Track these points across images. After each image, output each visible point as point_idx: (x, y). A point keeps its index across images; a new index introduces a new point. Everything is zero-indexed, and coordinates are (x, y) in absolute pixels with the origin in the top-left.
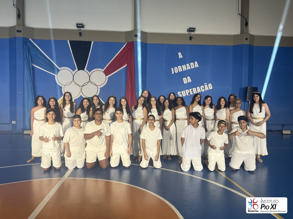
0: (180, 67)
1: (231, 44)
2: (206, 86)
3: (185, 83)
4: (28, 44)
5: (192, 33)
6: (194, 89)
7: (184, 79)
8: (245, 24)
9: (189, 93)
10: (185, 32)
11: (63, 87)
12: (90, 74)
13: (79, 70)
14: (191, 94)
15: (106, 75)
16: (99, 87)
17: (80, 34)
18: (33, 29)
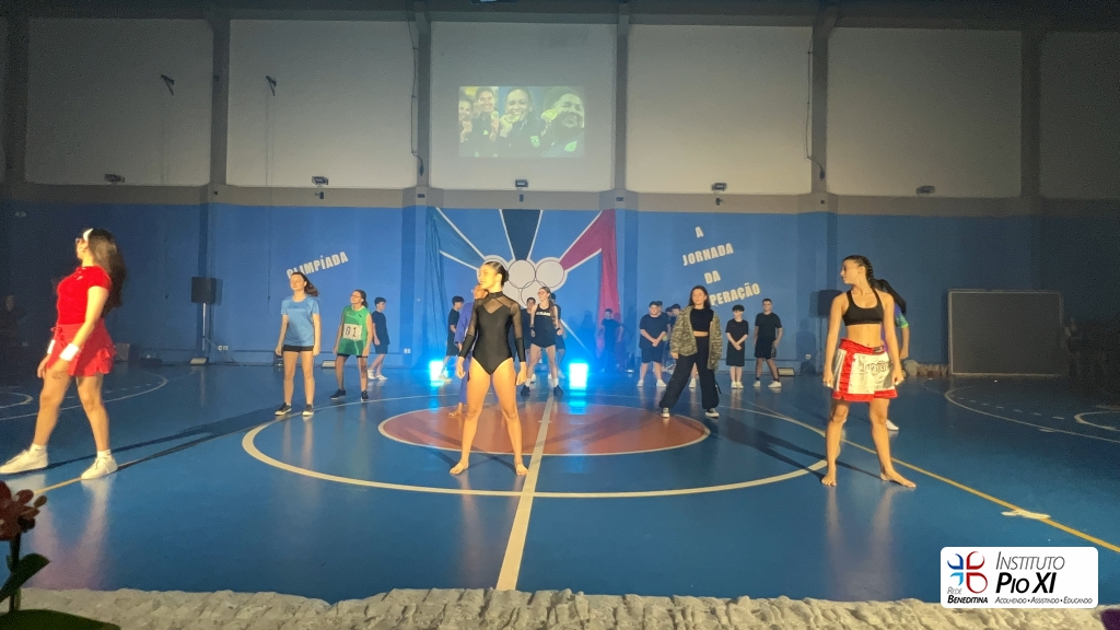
0: (698, 253)
1: (794, 211)
2: (748, 288)
3: (708, 281)
4: (435, 218)
5: (721, 192)
6: (726, 294)
7: (706, 275)
8: (820, 175)
10: (708, 190)
12: (536, 266)
13: (517, 259)
14: (721, 302)
15: (564, 269)
17: (522, 198)
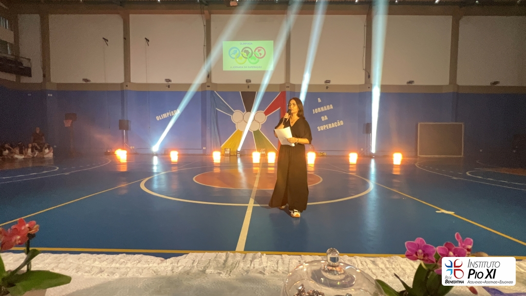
0: (319, 109)
1: (358, 91)
2: (338, 122)
3: (323, 120)
4: (214, 95)
5: (328, 84)
6: (330, 125)
7: (322, 117)
8: (368, 77)
9: (326, 128)
10: (323, 83)
11: (236, 124)
13: (247, 112)
14: (328, 128)
15: (266, 115)
16: (261, 124)
17: (248, 87)
18: (216, 85)
